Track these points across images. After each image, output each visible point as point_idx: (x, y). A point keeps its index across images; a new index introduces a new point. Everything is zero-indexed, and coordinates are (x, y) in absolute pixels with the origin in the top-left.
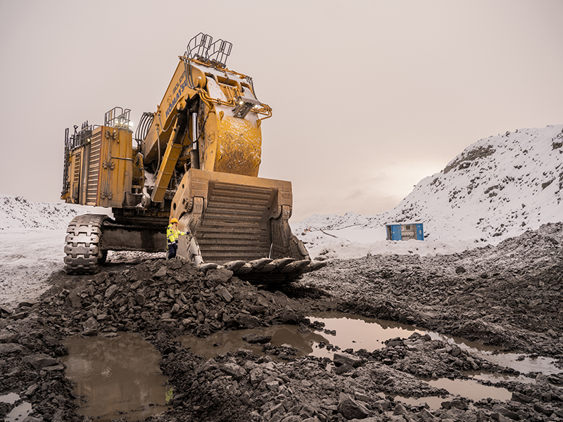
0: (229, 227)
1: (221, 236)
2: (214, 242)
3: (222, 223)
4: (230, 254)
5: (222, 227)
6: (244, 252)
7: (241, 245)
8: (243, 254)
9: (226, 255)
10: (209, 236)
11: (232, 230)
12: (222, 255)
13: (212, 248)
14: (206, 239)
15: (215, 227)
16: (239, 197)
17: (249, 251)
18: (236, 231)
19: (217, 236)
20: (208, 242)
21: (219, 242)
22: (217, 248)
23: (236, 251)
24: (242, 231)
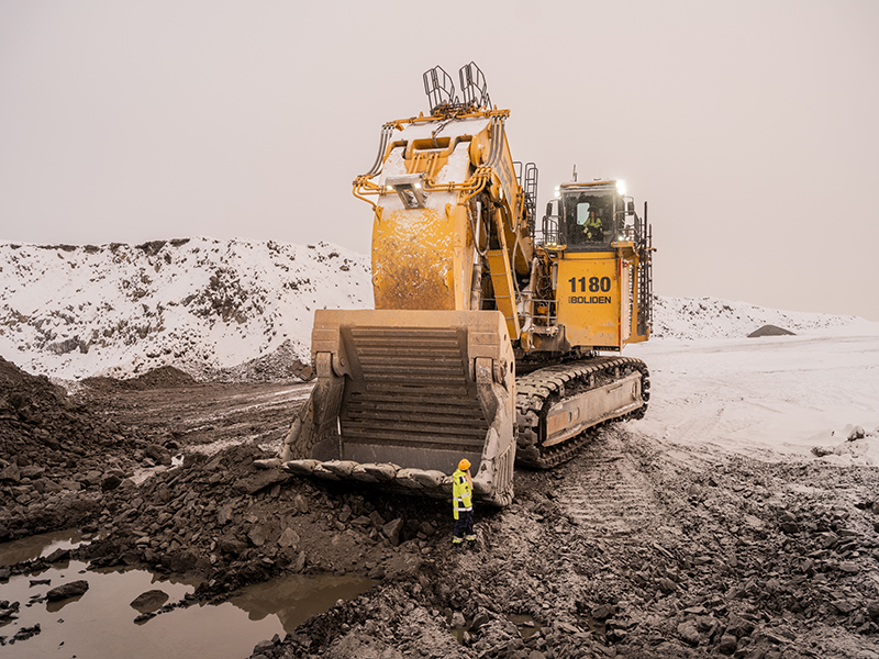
0: (414, 395)
1: (405, 408)
2: (396, 417)
3: (397, 388)
4: (430, 439)
5: (402, 394)
6: (457, 435)
7: (448, 425)
8: (454, 440)
9: (423, 438)
10: (385, 407)
11: (420, 399)
12: (416, 438)
13: (397, 427)
14: (382, 411)
15: (389, 393)
16: (403, 347)
17: (465, 436)
18: (428, 400)
19: (398, 408)
20: (387, 416)
21: (405, 417)
22: (405, 427)
23: (440, 434)
24: (438, 401)
